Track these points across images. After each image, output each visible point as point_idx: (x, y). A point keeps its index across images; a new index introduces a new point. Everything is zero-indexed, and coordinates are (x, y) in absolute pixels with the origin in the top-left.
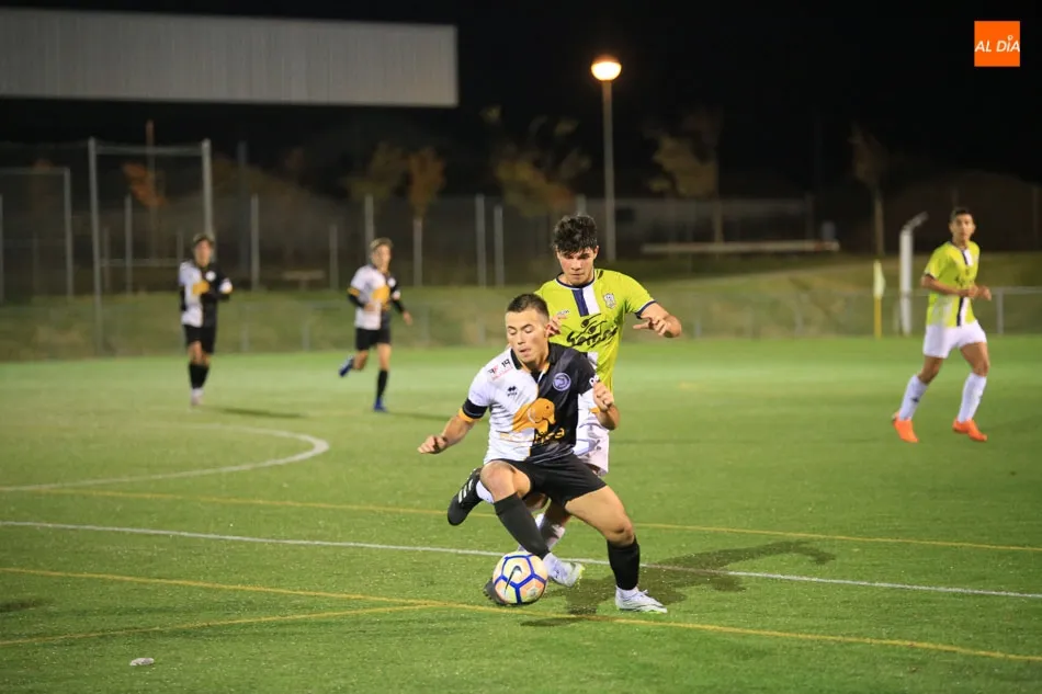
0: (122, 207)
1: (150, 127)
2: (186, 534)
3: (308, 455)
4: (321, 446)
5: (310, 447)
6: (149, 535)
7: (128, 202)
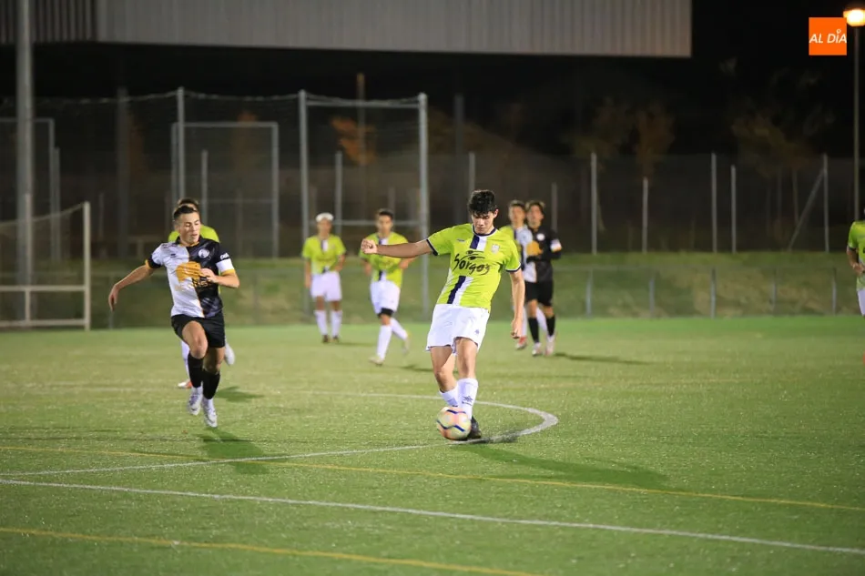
0: (332, 164)
1: (361, 78)
2: (414, 511)
3: (537, 429)
4: (551, 420)
5: (541, 421)
6: (375, 512)
7: (339, 156)
